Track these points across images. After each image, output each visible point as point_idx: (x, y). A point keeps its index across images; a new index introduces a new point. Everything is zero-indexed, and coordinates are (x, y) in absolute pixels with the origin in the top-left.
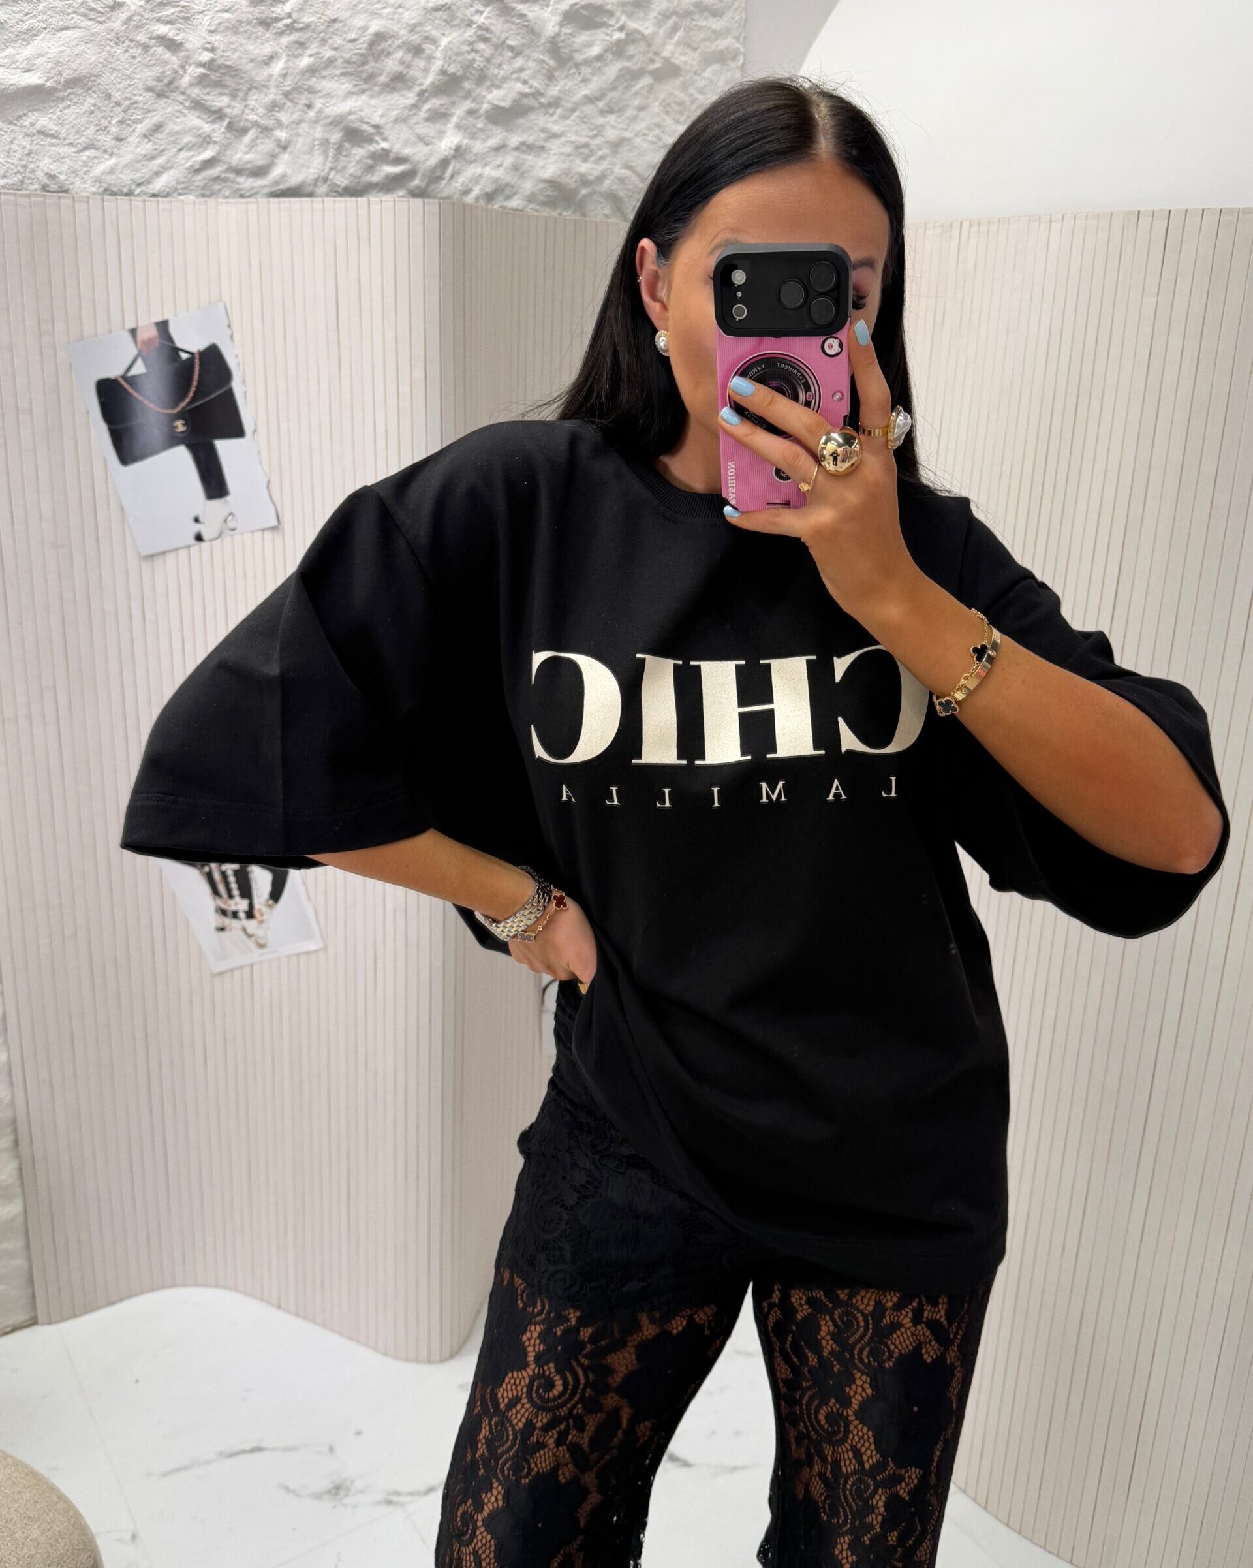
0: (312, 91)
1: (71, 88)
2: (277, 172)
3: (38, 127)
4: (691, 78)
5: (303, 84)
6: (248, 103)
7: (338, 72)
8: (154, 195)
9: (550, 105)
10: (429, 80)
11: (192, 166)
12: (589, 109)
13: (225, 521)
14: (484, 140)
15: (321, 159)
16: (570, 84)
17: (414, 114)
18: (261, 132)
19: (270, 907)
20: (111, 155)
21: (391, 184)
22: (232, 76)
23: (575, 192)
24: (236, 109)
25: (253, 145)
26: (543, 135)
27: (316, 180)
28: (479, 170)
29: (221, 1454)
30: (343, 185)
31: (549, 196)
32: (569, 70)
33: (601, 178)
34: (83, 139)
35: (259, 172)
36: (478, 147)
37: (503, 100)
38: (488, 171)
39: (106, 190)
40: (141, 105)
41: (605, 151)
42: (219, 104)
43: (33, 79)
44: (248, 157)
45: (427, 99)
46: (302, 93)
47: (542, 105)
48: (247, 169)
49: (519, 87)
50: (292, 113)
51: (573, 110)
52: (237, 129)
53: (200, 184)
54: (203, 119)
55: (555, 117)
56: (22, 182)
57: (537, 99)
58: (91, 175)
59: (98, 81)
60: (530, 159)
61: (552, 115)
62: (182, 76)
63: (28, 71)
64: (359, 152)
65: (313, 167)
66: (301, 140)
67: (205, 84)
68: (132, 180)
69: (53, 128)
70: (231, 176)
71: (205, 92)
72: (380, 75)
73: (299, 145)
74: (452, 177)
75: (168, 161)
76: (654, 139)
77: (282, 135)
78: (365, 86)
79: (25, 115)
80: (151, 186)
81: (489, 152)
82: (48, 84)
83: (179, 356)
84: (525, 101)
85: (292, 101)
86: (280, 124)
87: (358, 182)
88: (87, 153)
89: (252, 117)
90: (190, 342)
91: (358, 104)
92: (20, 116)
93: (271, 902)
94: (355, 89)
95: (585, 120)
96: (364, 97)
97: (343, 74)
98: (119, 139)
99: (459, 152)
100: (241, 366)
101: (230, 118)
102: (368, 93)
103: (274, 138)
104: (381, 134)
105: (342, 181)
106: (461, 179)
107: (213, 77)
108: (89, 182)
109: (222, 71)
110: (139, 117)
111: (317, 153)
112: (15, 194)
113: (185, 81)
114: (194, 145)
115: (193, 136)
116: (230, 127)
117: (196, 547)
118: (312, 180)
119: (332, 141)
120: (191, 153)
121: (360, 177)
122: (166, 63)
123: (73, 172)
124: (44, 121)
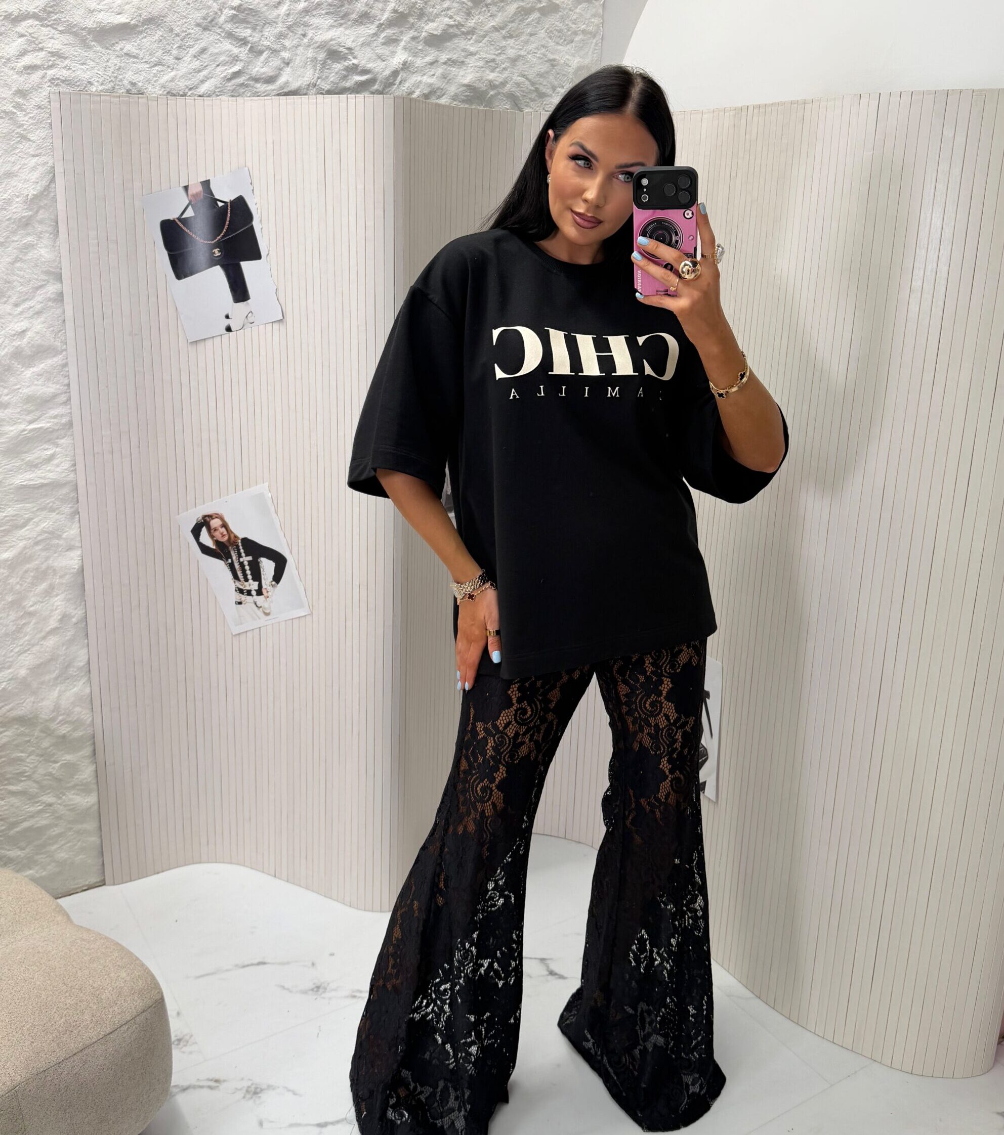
0: (306, 25)
1: (147, 25)
2: (282, 80)
3: (125, 51)
4: (567, 13)
5: (301, 21)
6: (264, 33)
7: (323, 12)
8: (200, 96)
9: (468, 33)
10: (386, 15)
11: (225, 77)
12: (496, 35)
13: (247, 317)
14: (423, 58)
15: (311, 71)
16: (482, 18)
17: (375, 40)
18: (272, 53)
19: (273, 586)
20: (172, 69)
21: (359, 88)
22: (253, 16)
23: (485, 93)
24: (255, 38)
25: (267, 61)
26: (463, 54)
27: (309, 85)
28: (419, 78)
29: (237, 966)
30: (326, 89)
31: (466, 96)
32: (482, 8)
33: (503, 84)
34: (154, 58)
35: (270, 80)
36: (419, 62)
37: (435, 30)
38: (426, 79)
39: (168, 93)
40: (193, 36)
41: (507, 64)
42: (244, 35)
43: (122, 19)
44: (263, 70)
45: (384, 30)
46: (300, 27)
47: (463, 33)
48: (262, 78)
49: (447, 20)
50: (293, 40)
51: (484, 36)
52: (256, 51)
53: (231, 88)
54: (233, 45)
55: (472, 41)
56: (114, 88)
57: (459, 29)
58: (159, 83)
59: (165, 20)
60: (454, 70)
61: (470, 39)
62: (220, 16)
63: (119, 14)
64: (338, 67)
65: (308, 76)
66: (298, 58)
67: (235, 21)
68: (185, 86)
69: (134, 51)
70: (252, 83)
71: (235, 26)
72: (352, 14)
73: (297, 61)
74: (400, 83)
75: (210, 73)
76: (542, 56)
77: (285, 55)
78: (342, 21)
79: (117, 43)
80: (198, 90)
81: (426, 65)
82: (132, 22)
83: (217, 205)
84: (451, 30)
85: (292, 32)
86: (284, 48)
87: (337, 87)
88: (157, 68)
89: (266, 43)
90: (225, 194)
91: (336, 34)
92: (113, 44)
93: (274, 583)
94: (335, 24)
95: (493, 43)
96: (341, 29)
97: (327, 13)
98: (178, 59)
99: (405, 66)
100: (259, 211)
101: (252, 43)
102: (344, 26)
103: (280, 57)
104: (352, 54)
105: (326, 86)
106: (407, 85)
107: (240, 16)
108: (157, 87)
109: (246, 12)
110: (191, 43)
111: (309, 67)
112: (110, 95)
113: (222, 19)
114: (227, 62)
115: (226, 56)
116: (251, 50)
117: (227, 335)
118: (305, 85)
119: (319, 59)
120: (226, 68)
121: (338, 83)
122: (210, 7)
123: (147, 81)
124: (129, 47)
